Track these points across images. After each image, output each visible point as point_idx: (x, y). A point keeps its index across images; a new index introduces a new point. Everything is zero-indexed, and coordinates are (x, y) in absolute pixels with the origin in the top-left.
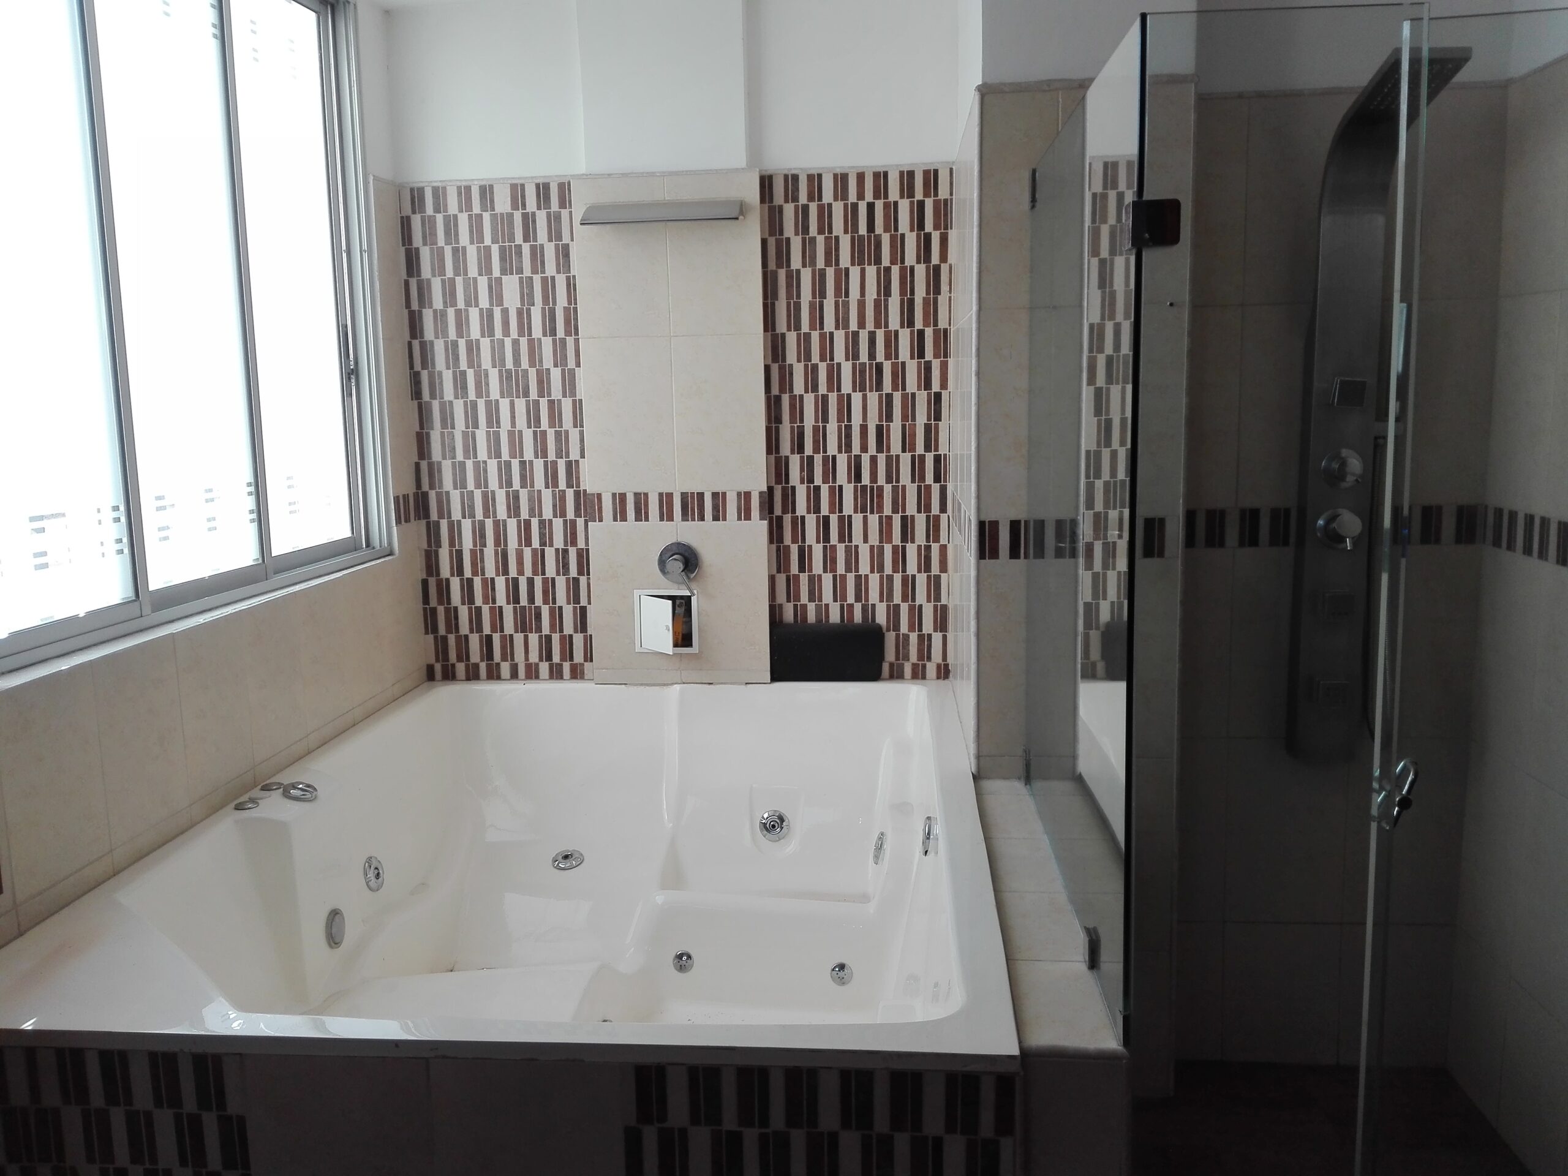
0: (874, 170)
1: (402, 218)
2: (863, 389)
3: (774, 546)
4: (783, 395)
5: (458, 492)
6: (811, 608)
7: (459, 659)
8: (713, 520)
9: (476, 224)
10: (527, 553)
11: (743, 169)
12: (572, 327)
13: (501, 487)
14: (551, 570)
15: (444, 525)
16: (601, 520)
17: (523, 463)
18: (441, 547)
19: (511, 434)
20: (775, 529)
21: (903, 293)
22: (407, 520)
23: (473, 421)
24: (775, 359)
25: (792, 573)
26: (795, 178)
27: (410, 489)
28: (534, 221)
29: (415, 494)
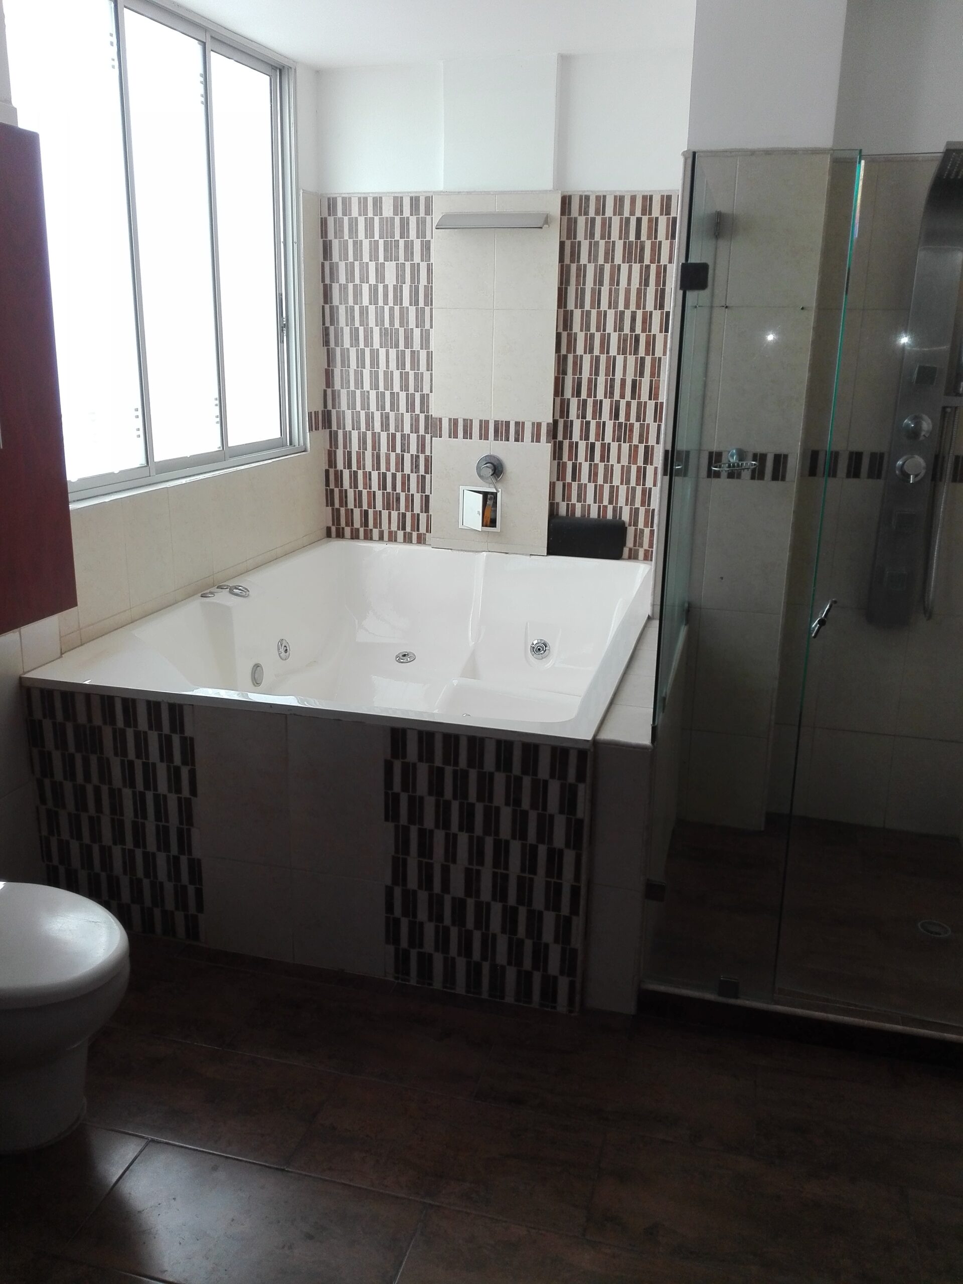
0: (643, 194)
1: (322, 218)
2: (624, 353)
3: (556, 462)
4: (569, 355)
5: (350, 411)
6: (578, 506)
7: (347, 525)
8: (515, 441)
9: (369, 224)
10: (393, 456)
11: (550, 191)
12: (429, 301)
13: (378, 410)
14: (407, 470)
15: (340, 433)
16: (440, 437)
17: (392, 394)
18: (338, 448)
19: (386, 373)
20: (557, 449)
21: (657, 284)
22: (317, 429)
23: (361, 363)
24: (565, 329)
25: (567, 481)
26: (587, 198)
27: (320, 408)
28: (408, 224)
29: (322, 411)
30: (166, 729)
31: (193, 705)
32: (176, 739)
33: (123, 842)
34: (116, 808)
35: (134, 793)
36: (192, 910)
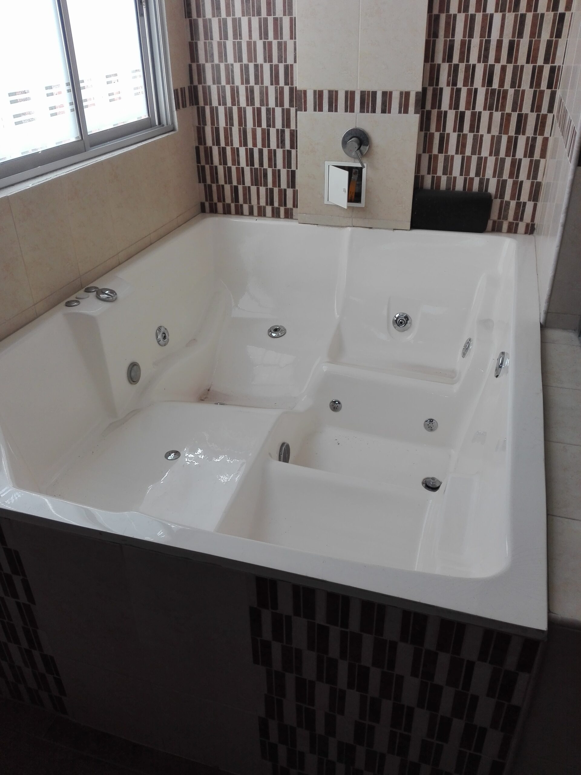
2: (503, 10)
3: (423, 133)
4: (442, 14)
5: (215, 86)
6: (444, 179)
7: (219, 200)
8: (381, 113)
10: (259, 131)
13: (242, 83)
14: (273, 144)
15: (208, 109)
16: (305, 110)
17: (256, 66)
18: (206, 125)
19: (249, 44)
20: (425, 120)
22: (184, 106)
23: (224, 35)
25: (433, 154)
27: (185, 84)
29: (189, 87)
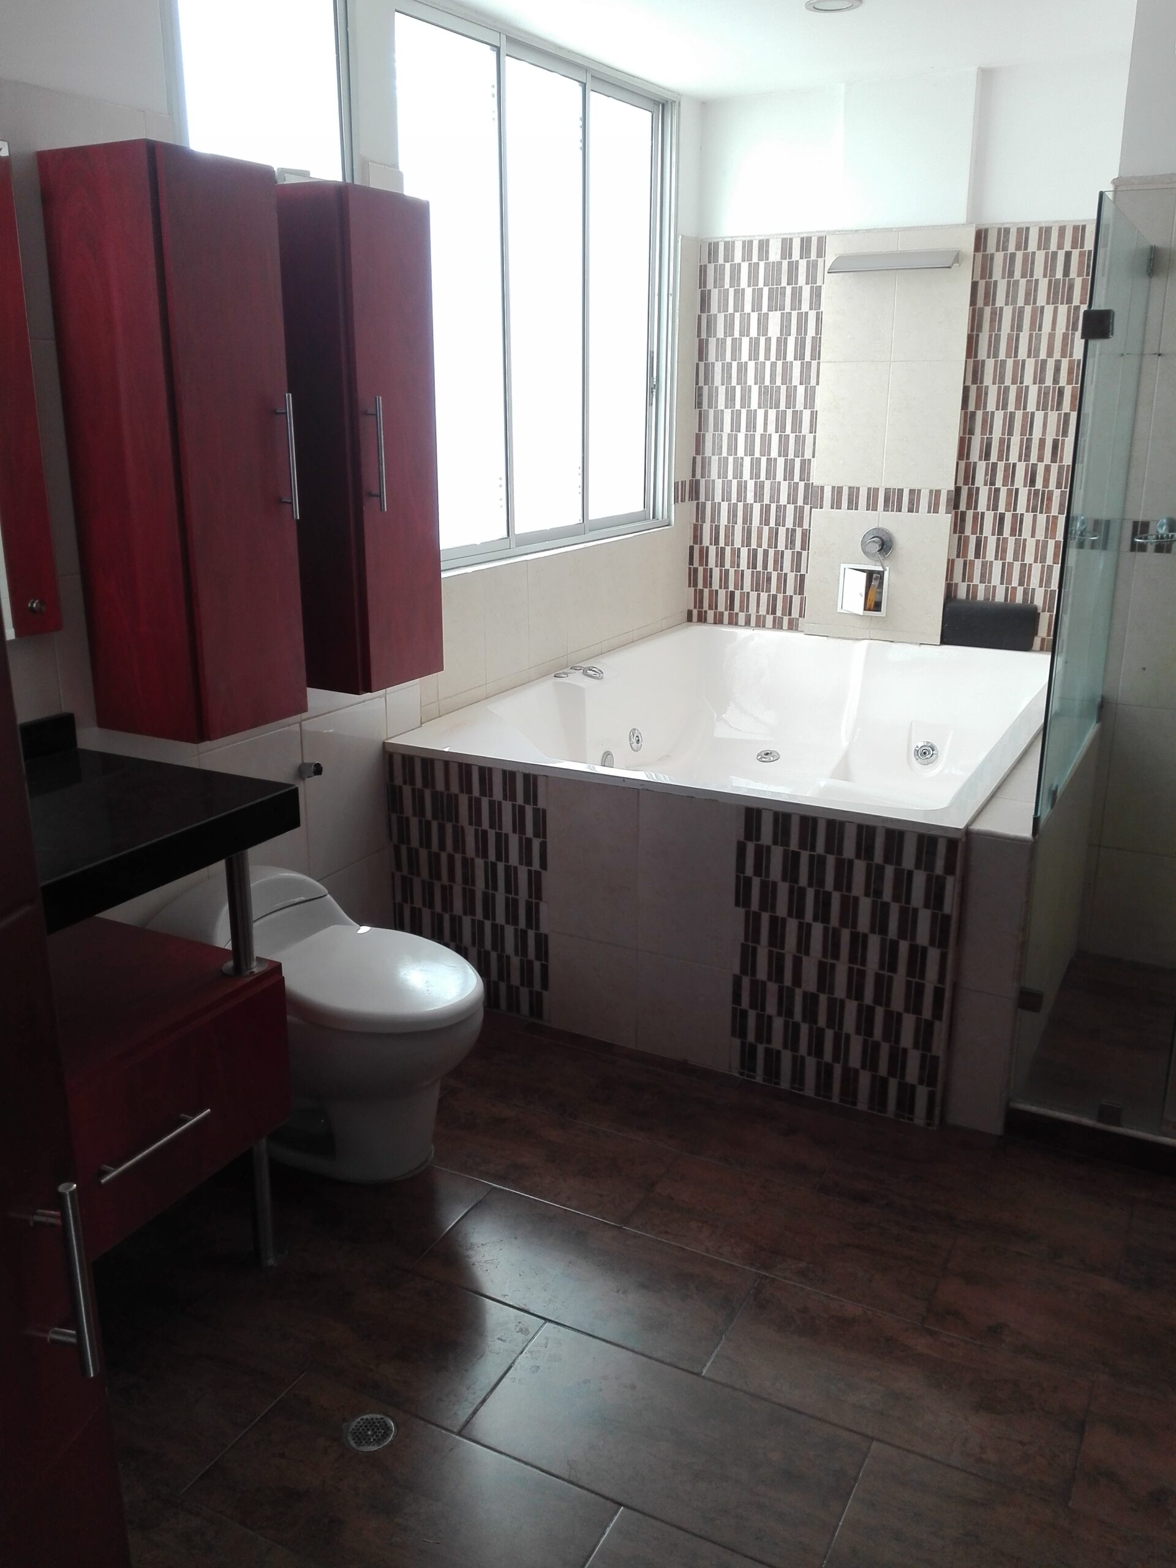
0: (1074, 224)
1: (701, 266)
2: (1045, 408)
3: (956, 536)
4: (978, 411)
5: (721, 480)
6: (981, 588)
7: (710, 608)
8: (908, 512)
9: (753, 270)
10: (766, 529)
11: (963, 224)
12: (816, 354)
13: (752, 478)
14: (781, 545)
15: (709, 504)
17: (769, 460)
18: (705, 523)
19: (763, 437)
20: (959, 521)
22: (683, 500)
23: (736, 426)
24: (974, 382)
25: (968, 559)
26: (1007, 231)
27: (687, 477)
28: (797, 268)
29: (690, 481)
30: (520, 800)
31: (547, 776)
32: (529, 811)
33: (473, 913)
34: (469, 879)
35: (486, 863)
36: (537, 987)
